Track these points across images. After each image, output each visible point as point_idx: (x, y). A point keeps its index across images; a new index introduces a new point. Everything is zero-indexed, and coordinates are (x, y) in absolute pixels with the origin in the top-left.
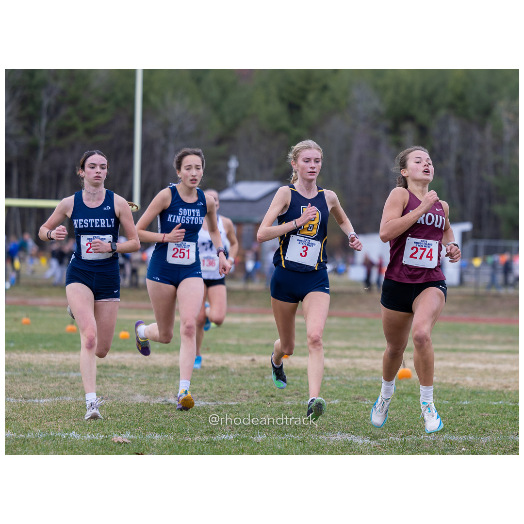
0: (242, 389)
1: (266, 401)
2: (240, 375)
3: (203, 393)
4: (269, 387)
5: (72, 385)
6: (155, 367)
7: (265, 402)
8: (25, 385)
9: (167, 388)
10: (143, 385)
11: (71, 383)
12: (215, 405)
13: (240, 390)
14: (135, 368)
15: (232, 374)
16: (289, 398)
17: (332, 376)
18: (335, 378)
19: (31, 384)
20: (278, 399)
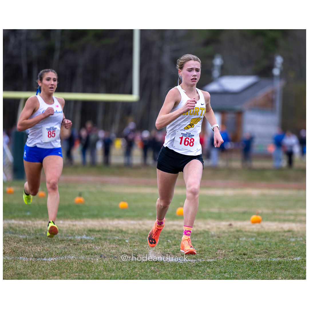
0: (220, 249)
2: (219, 237)
4: (243, 247)
5: (76, 246)
7: (238, 259)
8: (37, 246)
12: (196, 261)
13: (218, 249)
14: (130, 232)
15: (212, 236)
16: (259, 255)
17: (297, 237)
18: (299, 239)
19: (41, 245)
20: (249, 256)
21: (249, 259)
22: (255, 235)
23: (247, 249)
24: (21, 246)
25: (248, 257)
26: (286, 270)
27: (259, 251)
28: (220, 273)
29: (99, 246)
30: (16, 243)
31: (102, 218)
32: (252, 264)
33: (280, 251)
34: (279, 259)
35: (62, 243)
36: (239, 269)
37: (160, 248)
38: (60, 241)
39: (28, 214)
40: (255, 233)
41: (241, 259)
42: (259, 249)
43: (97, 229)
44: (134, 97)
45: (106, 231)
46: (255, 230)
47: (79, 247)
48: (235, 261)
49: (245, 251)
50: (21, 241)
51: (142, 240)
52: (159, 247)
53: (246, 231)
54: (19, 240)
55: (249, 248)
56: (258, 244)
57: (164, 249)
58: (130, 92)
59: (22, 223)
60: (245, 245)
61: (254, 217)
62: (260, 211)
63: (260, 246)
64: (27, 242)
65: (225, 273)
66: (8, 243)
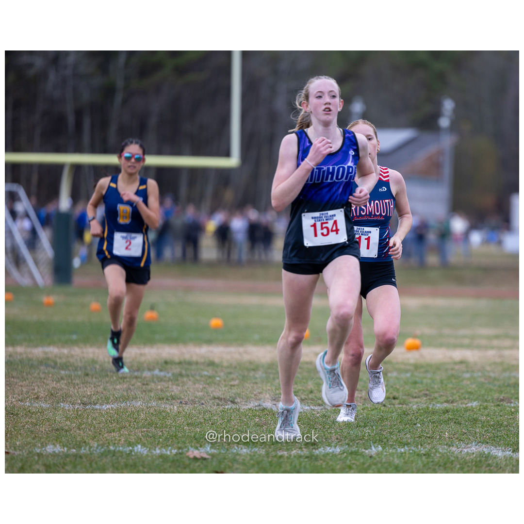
1: (386, 404)
3: (308, 395)
4: (392, 387)
5: (144, 386)
6: (251, 363)
7: (384, 406)
8: (86, 387)
9: (263, 389)
10: (234, 386)
11: (144, 384)
12: (322, 409)
14: (225, 364)
16: (416, 400)
17: (473, 372)
18: (476, 375)
19: (92, 386)
20: (402, 401)
21: (401, 406)
22: (411, 368)
23: (398, 390)
24: (63, 386)
25: (400, 402)
26: (455, 422)
27: (416, 393)
28: (357, 426)
29: (179, 386)
30: (55, 383)
31: (185, 343)
32: (405, 413)
33: (448, 393)
34: (445, 405)
35: (124, 381)
36: (385, 420)
37: (269, 390)
38: (121, 378)
39: (74, 337)
40: (411, 365)
41: (389, 406)
42: (416, 391)
43: (177, 360)
44: (233, 161)
45: (190, 363)
46: (412, 361)
47: (149, 387)
48: (380, 409)
49: (395, 394)
50: (62, 378)
51: (244, 377)
52: (268, 388)
53: (397, 363)
54: (60, 377)
55: (402, 389)
56: (415, 383)
57: (275, 391)
58: (227, 154)
59: (65, 351)
60: (395, 384)
61: (410, 341)
62: (418, 332)
63: (417, 385)
64: (72, 380)
65: (365, 427)
66: (44, 383)
